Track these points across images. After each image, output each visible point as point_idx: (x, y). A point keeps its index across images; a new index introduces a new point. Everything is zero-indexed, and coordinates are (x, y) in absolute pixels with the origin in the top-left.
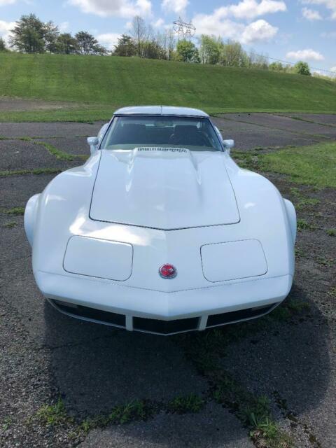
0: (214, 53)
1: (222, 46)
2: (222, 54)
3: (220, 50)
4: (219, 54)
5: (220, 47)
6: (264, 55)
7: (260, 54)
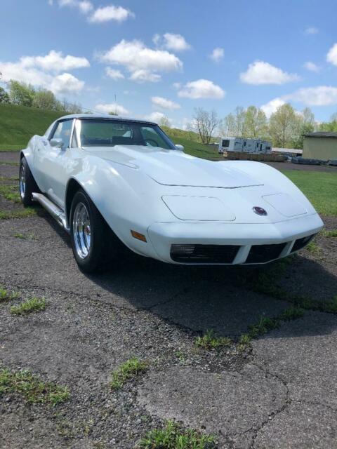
0: (25, 99)
1: (33, 93)
2: (35, 101)
3: (32, 97)
4: (31, 100)
5: (32, 94)
6: (77, 104)
7: (73, 104)
